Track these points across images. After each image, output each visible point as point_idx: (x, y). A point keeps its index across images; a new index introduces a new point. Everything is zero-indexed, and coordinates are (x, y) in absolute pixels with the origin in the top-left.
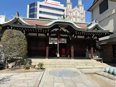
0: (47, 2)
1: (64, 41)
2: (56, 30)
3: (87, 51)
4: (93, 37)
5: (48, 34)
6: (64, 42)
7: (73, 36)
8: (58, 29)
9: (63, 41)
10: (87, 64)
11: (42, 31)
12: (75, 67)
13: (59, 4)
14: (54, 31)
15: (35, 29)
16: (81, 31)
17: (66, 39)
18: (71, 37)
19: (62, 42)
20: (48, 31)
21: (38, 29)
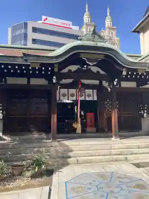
1: (91, 95)
2: (73, 68)
3: (145, 116)
5: (55, 77)
6: (91, 99)
7: (115, 83)
8: (79, 66)
9: (89, 96)
11: (40, 70)
14: (70, 71)
15: (20, 66)
16: (136, 70)
17: (95, 91)
18: (109, 85)
19: (87, 99)
20: (56, 70)
21: (29, 65)
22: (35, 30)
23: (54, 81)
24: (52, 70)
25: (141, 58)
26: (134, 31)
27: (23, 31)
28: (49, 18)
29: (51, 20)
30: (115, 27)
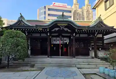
0: (55, 5)
1: (66, 40)
2: (57, 29)
4: (96, 35)
6: (66, 42)
7: (74, 35)
8: (59, 28)
10: (90, 63)
12: (76, 66)
13: (66, 5)
14: (55, 30)
15: (35, 29)
17: (68, 38)
18: (72, 36)
21: (38, 29)
22: (49, 9)
23: (49, 35)
24: (47, 30)
25: (92, 23)
26: (93, 9)
27: (44, 10)
28: (56, 3)
29: (57, 4)
30: (90, 4)
